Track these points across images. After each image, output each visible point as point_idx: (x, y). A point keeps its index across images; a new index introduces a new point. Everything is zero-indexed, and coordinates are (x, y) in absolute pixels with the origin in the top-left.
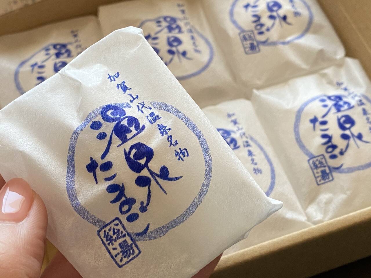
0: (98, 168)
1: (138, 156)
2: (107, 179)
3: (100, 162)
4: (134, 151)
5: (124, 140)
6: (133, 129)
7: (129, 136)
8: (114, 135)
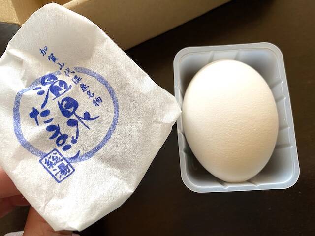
0: (39, 115)
1: (68, 106)
2: (46, 122)
3: (41, 110)
4: (65, 102)
5: (58, 95)
6: (63, 88)
7: (60, 92)
8: (50, 92)
